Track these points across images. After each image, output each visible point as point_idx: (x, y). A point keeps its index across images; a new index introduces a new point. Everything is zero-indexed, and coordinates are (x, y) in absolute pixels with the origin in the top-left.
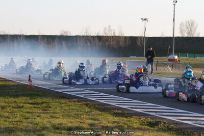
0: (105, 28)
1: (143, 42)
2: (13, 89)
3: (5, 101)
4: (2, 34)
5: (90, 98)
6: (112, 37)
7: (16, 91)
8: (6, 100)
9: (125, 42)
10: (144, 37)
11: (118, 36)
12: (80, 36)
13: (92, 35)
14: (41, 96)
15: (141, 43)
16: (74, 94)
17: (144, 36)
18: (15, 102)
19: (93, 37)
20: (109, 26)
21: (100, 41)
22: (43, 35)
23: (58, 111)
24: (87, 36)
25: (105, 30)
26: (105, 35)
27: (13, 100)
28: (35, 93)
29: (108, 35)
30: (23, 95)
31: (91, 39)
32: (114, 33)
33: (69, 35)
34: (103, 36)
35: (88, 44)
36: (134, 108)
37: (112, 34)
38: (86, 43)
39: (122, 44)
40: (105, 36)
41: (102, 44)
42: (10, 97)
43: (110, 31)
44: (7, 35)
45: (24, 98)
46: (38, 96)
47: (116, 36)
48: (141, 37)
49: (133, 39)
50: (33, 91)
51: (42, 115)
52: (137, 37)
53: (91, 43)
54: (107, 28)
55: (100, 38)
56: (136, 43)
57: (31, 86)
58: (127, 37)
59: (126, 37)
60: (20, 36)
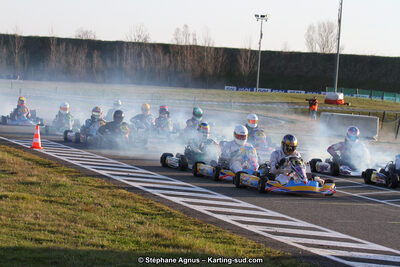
0: (178, 29)
6: (191, 46)
9: (216, 59)
11: (203, 48)
19: (154, 46)
20: (186, 26)
21: (165, 54)
24: (140, 44)
25: (176, 33)
26: (175, 43)
29: (183, 44)
32: (195, 40)
34: (173, 46)
37: (190, 42)
38: (139, 55)
40: (177, 45)
43: (187, 35)
47: (198, 47)
49: (232, 55)
53: (147, 56)
54: (182, 30)
58: (220, 48)
59: (216, 49)
60: (14, 37)
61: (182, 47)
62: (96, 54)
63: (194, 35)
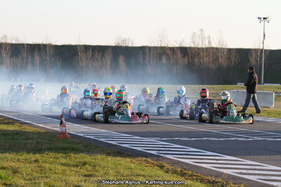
0: (194, 33)
1: (261, 58)
2: (32, 139)
3: (18, 160)
4: (14, 42)
5: (167, 156)
6: (207, 48)
7: (38, 142)
8: (21, 158)
9: (229, 58)
10: (262, 50)
11: (217, 48)
12: (150, 48)
13: (170, 46)
14: (82, 152)
15: (256, 61)
16: (139, 149)
17: (261, 48)
18: (36, 161)
19: (173, 49)
20: (202, 30)
21: (184, 56)
22: (85, 46)
23: (111, 178)
24: (162, 48)
25: (193, 37)
26: (193, 46)
27: (33, 159)
28: (71, 145)
29: (199, 47)
30: (50, 149)
31: (169, 52)
32: (209, 42)
33: (130, 45)
34: (190, 48)
35: (164, 61)
36: (245, 174)
37: (206, 45)
38: (160, 59)
39: (223, 61)
40: (195, 48)
41: (188, 62)
42: (28, 152)
43: (203, 38)
44: (23, 45)
45: (52, 154)
46: (77, 151)
47: (213, 48)
48: (256, 51)
49: (244, 54)
50: (68, 143)
51: (83, 184)
52: (249, 50)
53: (169, 59)
54: (198, 33)
55: (184, 51)
56: (249, 60)
57: (64, 134)
58: (233, 49)
59: (230, 50)
60: (45, 46)
61: (199, 49)
62: (121, 59)
63: (209, 38)
